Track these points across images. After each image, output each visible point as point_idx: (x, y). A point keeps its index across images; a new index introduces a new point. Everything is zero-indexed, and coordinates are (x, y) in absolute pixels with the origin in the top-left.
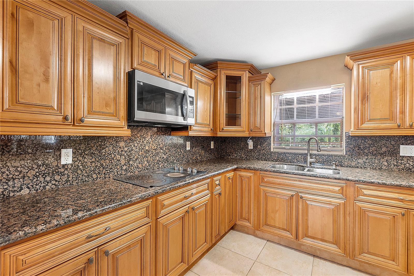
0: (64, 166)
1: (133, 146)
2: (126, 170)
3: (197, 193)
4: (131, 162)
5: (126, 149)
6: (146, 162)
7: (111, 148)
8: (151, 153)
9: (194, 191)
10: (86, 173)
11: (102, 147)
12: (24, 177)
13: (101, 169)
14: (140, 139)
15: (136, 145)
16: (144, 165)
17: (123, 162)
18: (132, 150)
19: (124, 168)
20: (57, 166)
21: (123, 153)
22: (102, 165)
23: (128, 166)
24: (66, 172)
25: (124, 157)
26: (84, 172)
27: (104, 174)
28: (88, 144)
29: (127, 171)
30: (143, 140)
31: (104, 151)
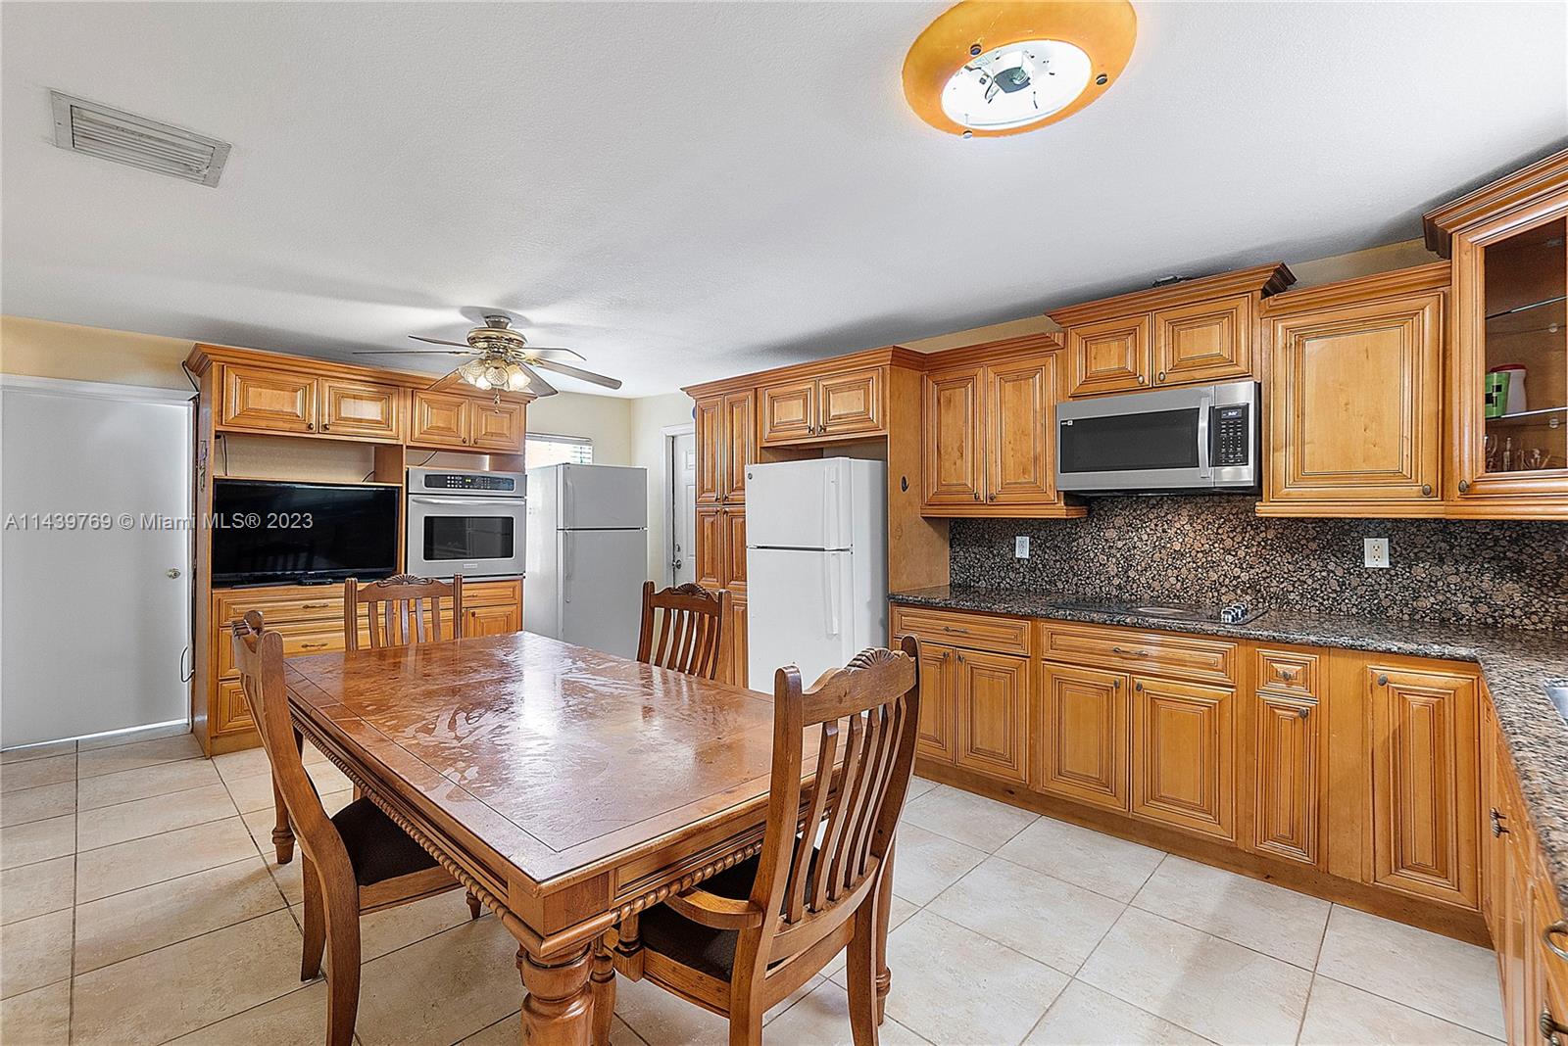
0: (1019, 560)
1: (1136, 539)
2: (1119, 587)
3: (1161, 660)
4: (1132, 574)
5: (1120, 544)
6: (1173, 580)
7: (1088, 540)
8: (1189, 559)
9: (1153, 650)
10: (1047, 576)
11: (1071, 538)
12: (981, 567)
13: (1070, 575)
14: (1156, 525)
15: (1145, 537)
16: (1167, 585)
17: (1113, 570)
18: (1135, 548)
19: (1116, 581)
20: (1011, 559)
21: (1113, 551)
22: (1072, 568)
23: (1125, 579)
24: (1022, 570)
25: (1114, 560)
26: (1045, 574)
27: (1076, 584)
28: (1050, 531)
29: (1121, 589)
30: (1166, 527)
31: (1075, 544)
